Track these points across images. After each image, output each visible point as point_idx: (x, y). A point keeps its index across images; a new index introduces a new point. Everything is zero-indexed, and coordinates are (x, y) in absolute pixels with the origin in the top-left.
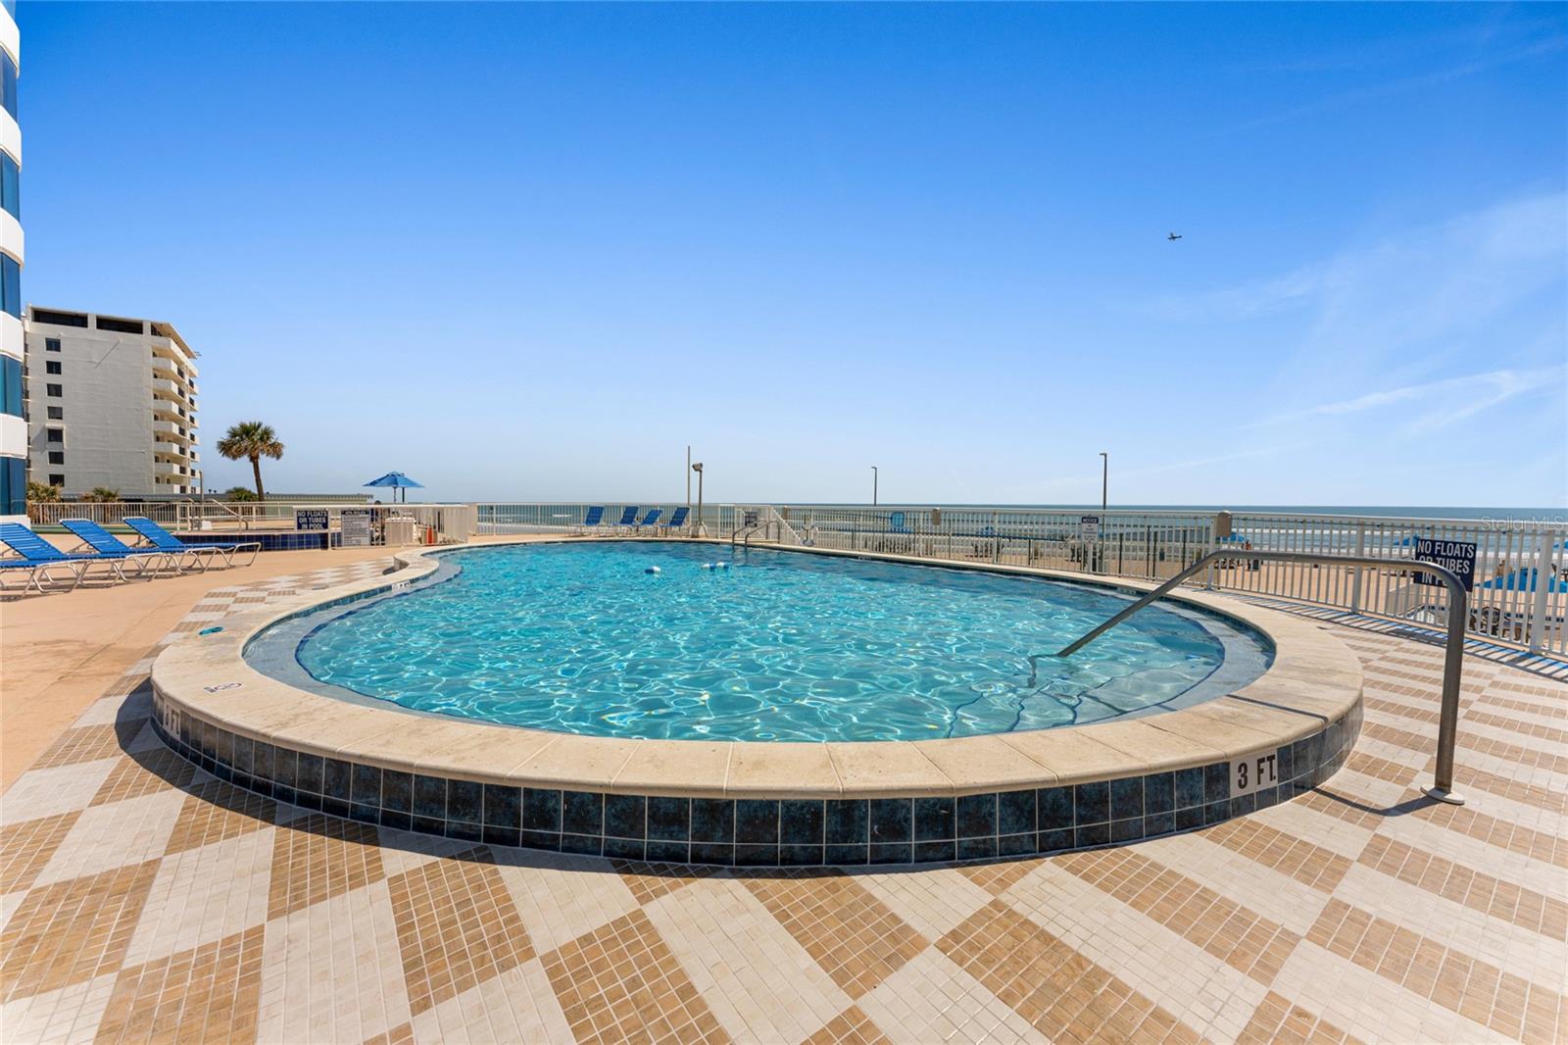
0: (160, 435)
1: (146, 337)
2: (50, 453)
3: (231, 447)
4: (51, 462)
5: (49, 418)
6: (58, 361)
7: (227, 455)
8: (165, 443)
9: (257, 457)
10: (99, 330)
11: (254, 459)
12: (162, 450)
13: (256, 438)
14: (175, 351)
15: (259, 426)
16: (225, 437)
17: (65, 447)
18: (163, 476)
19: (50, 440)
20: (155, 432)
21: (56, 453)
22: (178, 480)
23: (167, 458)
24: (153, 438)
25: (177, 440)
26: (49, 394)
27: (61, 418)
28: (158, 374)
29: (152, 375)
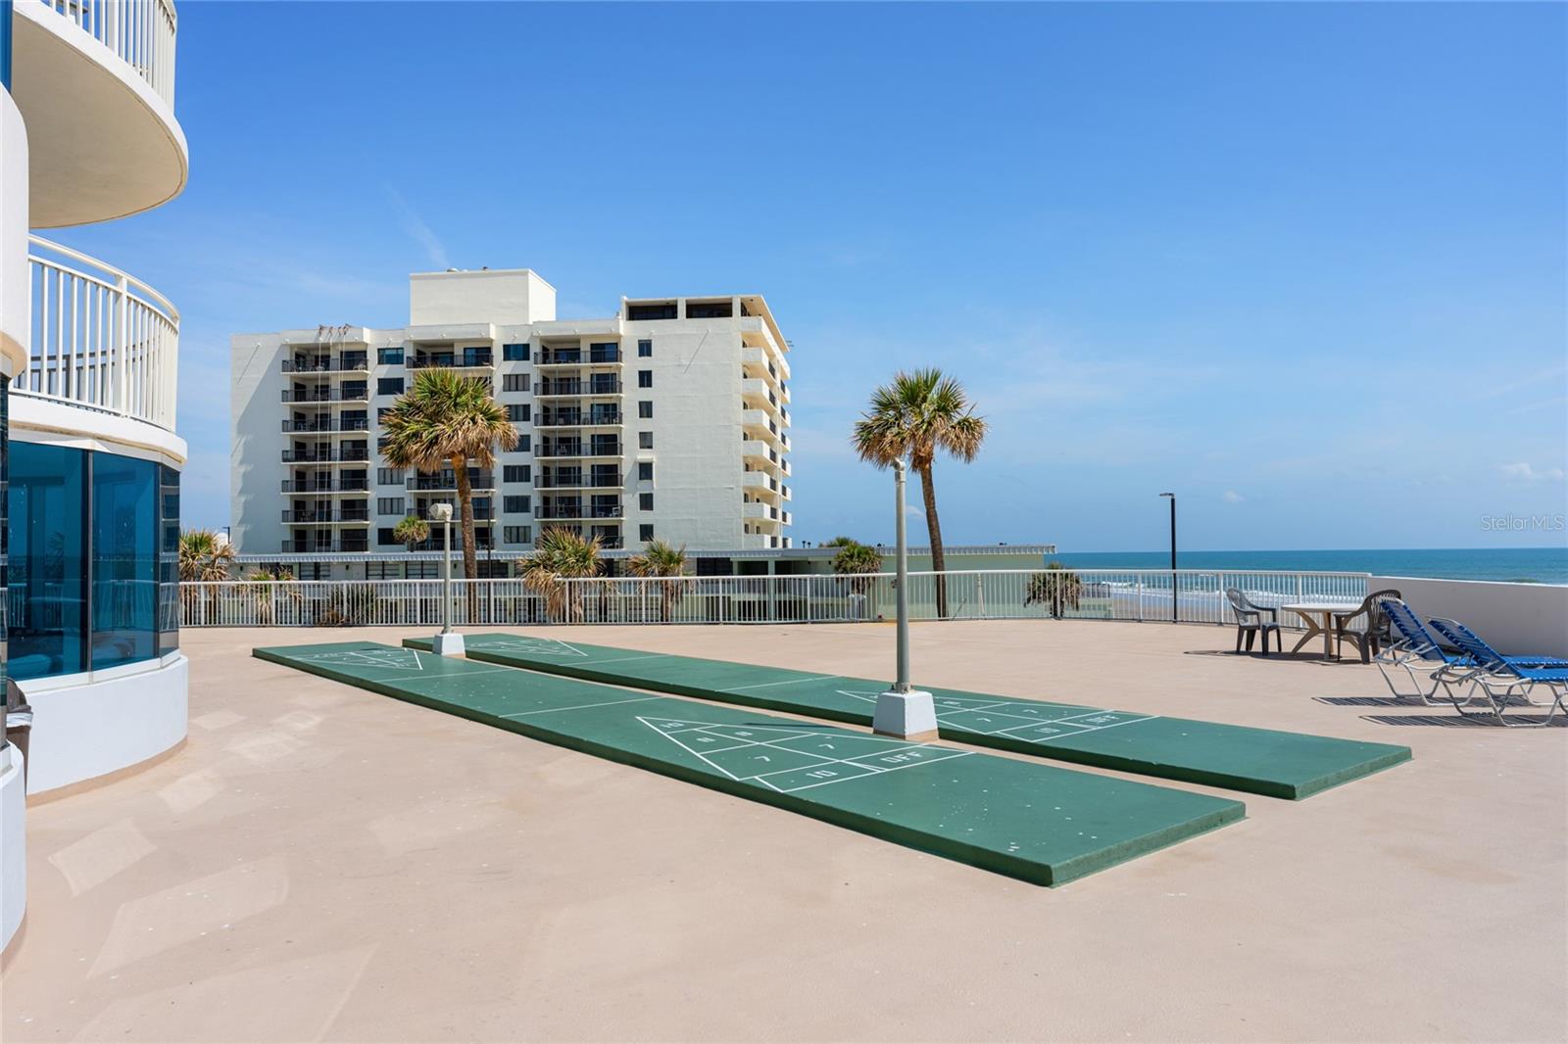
0: (750, 462)
1: (736, 321)
2: (641, 495)
3: (883, 435)
4: (641, 509)
5: (641, 447)
6: (649, 369)
7: (871, 457)
8: (756, 473)
9: (928, 459)
10: (689, 320)
11: (921, 463)
12: (752, 483)
13: (928, 408)
14: (766, 337)
15: (935, 378)
16: (866, 413)
17: (655, 486)
18: (752, 522)
19: (640, 479)
20: (745, 458)
21: (646, 494)
22: (768, 527)
23: (756, 496)
24: (742, 467)
25: (769, 470)
26: (641, 417)
27: (650, 447)
28: (748, 373)
29: (742, 375)
